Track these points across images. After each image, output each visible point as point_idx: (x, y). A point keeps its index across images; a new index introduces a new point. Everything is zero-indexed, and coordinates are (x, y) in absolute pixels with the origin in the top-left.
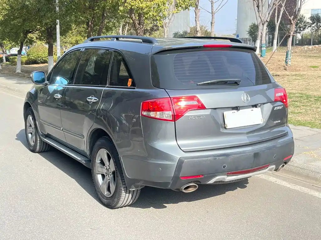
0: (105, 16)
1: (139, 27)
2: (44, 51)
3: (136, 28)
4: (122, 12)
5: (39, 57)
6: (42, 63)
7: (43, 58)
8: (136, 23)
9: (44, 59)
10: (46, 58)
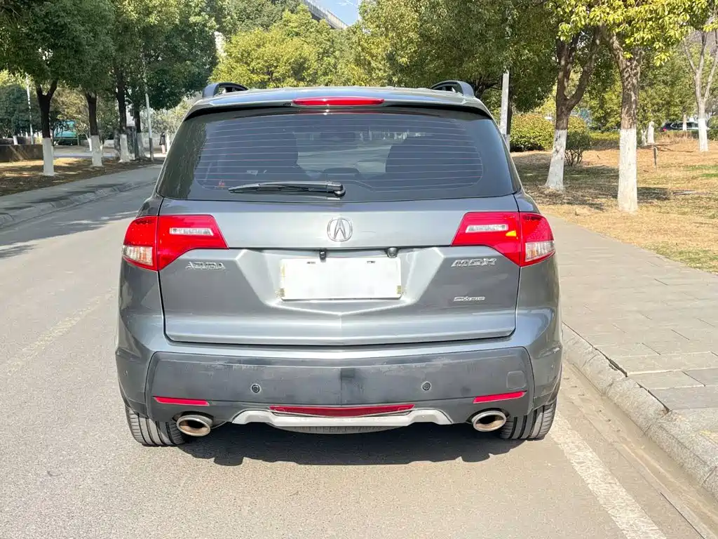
0: (596, 44)
1: (627, 66)
2: (534, 124)
3: (621, 69)
4: (565, 35)
5: (521, 137)
6: (530, 149)
7: (530, 138)
8: (619, 58)
9: (532, 140)
10: (536, 139)
